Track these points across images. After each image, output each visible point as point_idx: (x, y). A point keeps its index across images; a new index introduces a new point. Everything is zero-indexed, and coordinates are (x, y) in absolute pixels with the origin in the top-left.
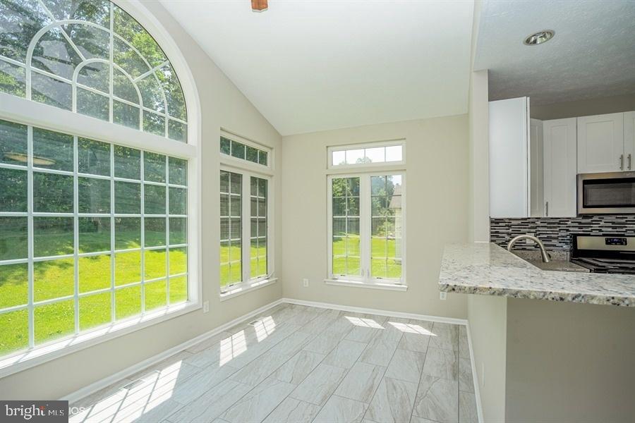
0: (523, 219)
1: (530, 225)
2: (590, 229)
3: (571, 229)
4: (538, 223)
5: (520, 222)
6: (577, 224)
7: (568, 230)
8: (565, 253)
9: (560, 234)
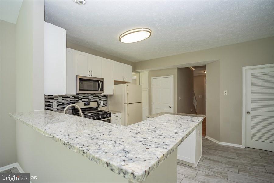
0: (51, 95)
1: (55, 98)
2: (78, 99)
3: (71, 100)
4: (58, 97)
5: (49, 97)
6: (74, 98)
7: (70, 100)
8: (70, 111)
9: (68, 102)
